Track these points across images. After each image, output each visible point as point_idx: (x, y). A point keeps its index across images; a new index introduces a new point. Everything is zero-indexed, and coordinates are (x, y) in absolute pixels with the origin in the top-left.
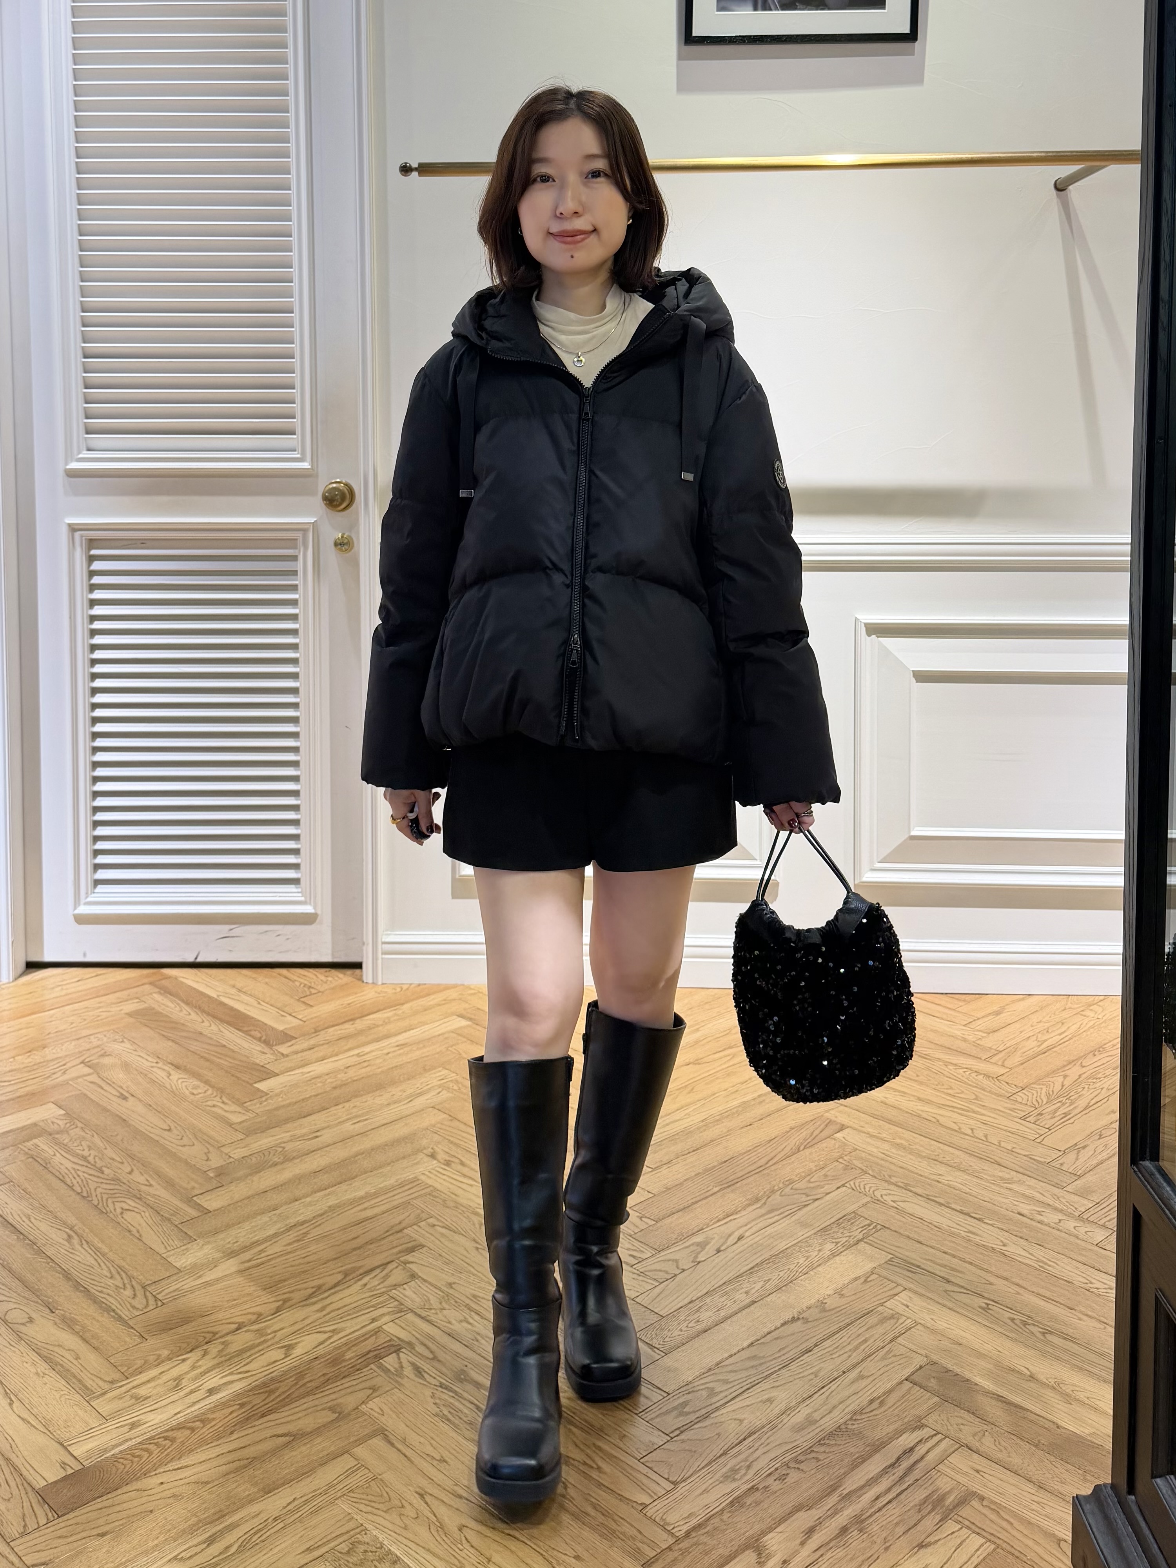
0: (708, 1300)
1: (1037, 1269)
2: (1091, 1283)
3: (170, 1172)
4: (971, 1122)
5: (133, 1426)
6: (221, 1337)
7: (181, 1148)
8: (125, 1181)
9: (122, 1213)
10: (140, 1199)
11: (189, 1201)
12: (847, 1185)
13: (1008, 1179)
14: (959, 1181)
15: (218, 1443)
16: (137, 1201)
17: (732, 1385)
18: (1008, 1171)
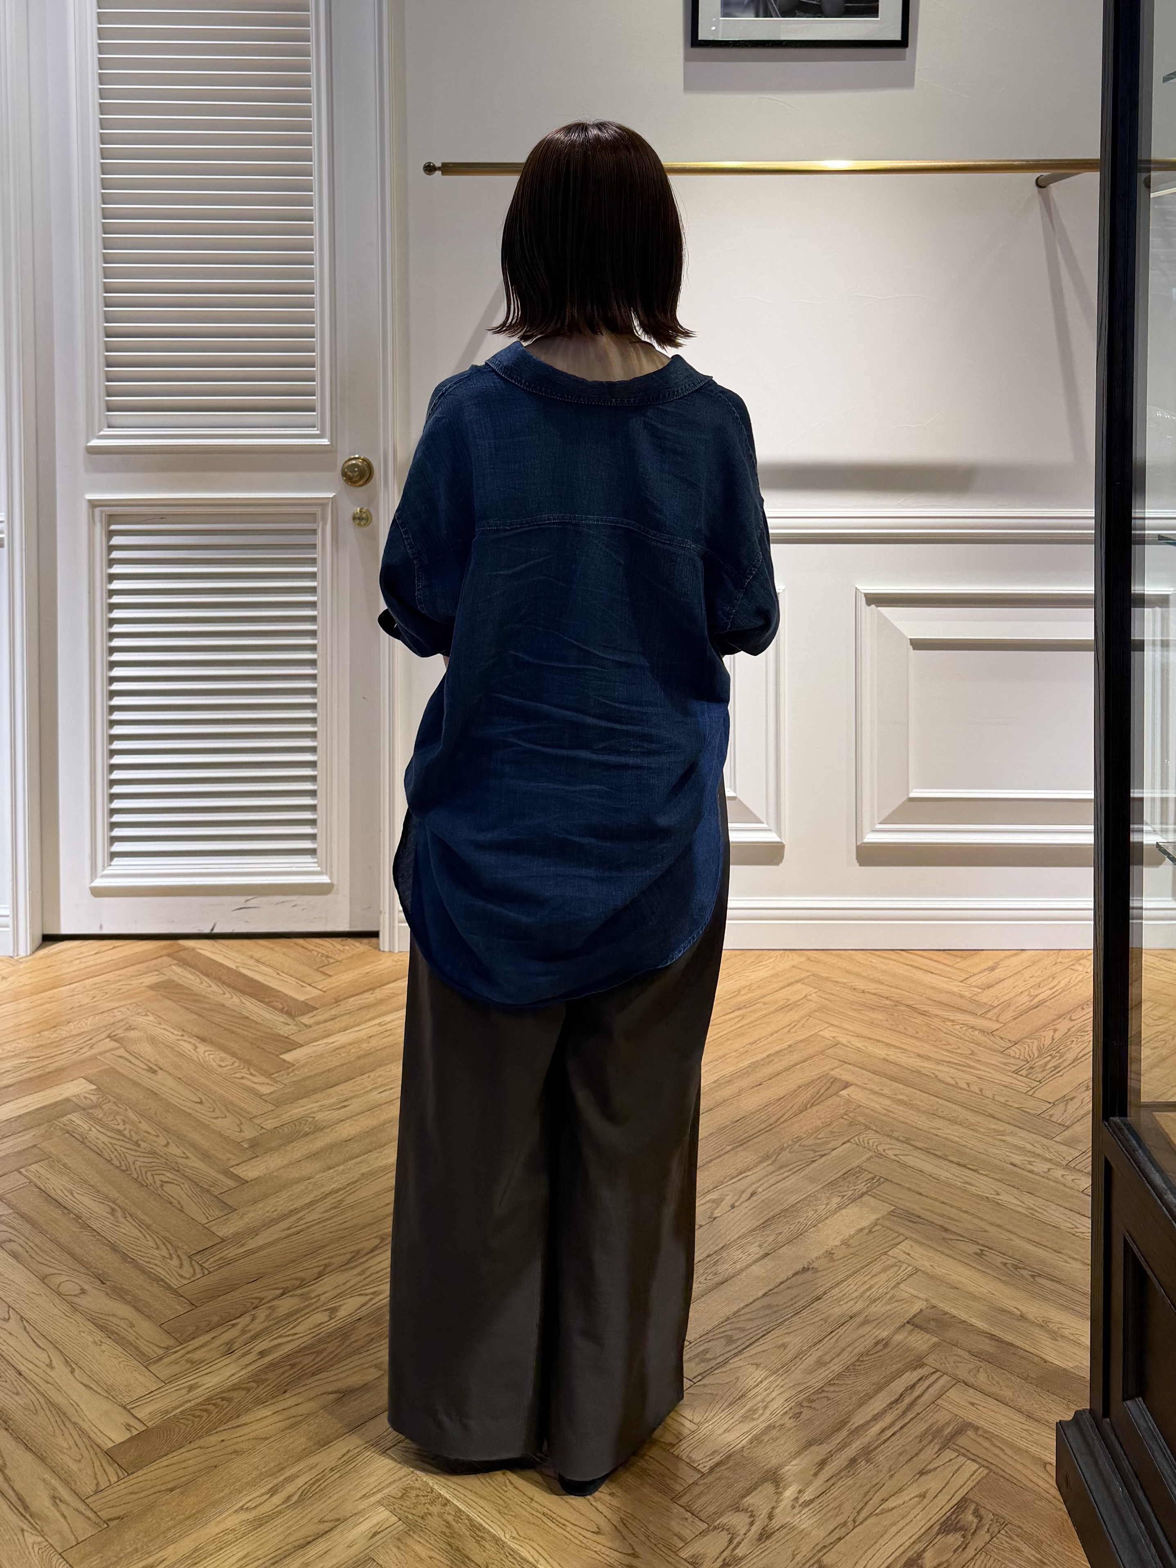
0: (724, 1254)
1: (1027, 1216)
2: (1077, 1228)
3: (205, 1144)
4: (967, 1076)
5: (191, 1388)
6: (268, 1302)
7: (214, 1121)
8: (161, 1153)
9: (162, 1186)
10: (177, 1171)
11: (227, 1173)
12: (852, 1140)
13: (1001, 1131)
14: (957, 1134)
15: (274, 1401)
16: (174, 1172)
17: (748, 1332)
18: (1002, 1123)
